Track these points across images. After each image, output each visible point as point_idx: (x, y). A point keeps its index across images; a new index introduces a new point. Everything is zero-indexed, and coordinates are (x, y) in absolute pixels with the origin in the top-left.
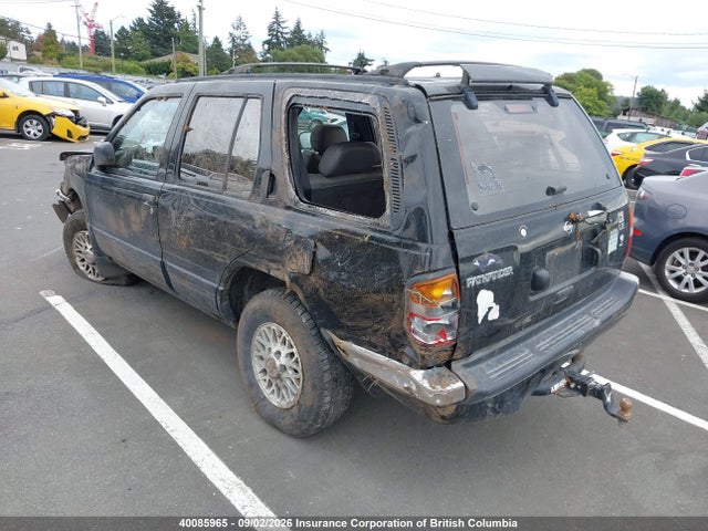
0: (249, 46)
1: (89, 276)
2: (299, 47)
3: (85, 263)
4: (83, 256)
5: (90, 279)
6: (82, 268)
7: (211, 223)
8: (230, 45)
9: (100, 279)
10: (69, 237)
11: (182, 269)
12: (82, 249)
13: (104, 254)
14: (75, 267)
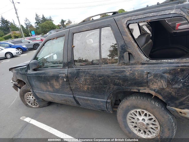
0: (31, 25)
1: (33, 107)
2: (45, 22)
3: (31, 103)
4: (29, 101)
5: (33, 108)
6: (30, 105)
7: (100, 78)
8: (26, 26)
9: (38, 106)
10: (22, 96)
11: (85, 97)
12: (29, 99)
13: (40, 98)
14: (27, 105)
